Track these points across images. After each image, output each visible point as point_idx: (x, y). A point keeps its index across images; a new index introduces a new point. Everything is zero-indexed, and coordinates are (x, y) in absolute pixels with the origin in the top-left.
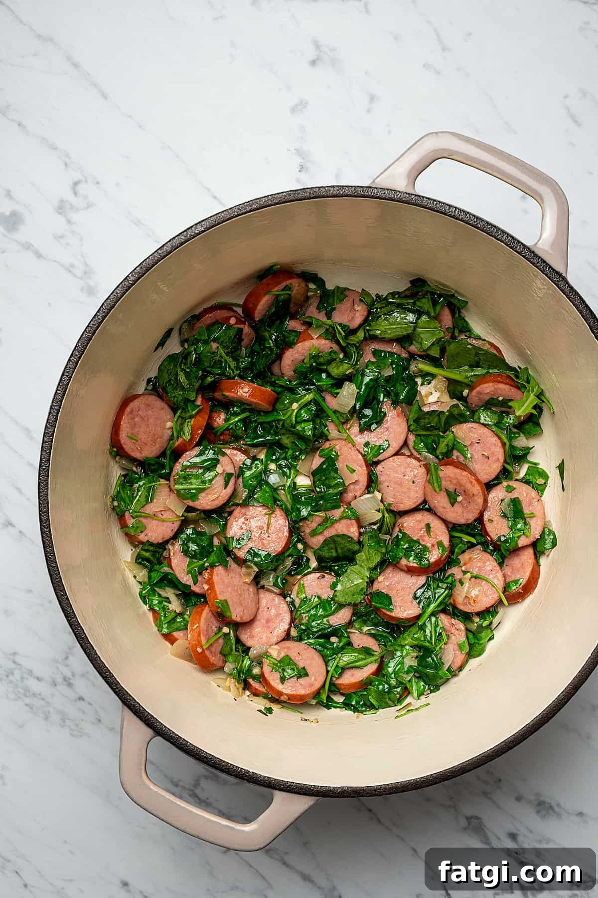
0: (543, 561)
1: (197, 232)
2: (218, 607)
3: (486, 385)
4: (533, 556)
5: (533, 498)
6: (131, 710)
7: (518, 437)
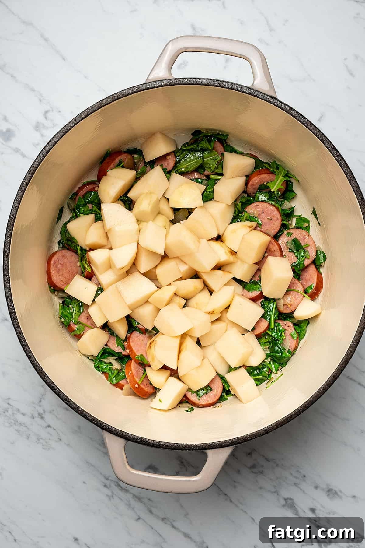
0: (322, 270)
1: (54, 142)
2: (139, 360)
3: (254, 179)
4: (315, 269)
5: (305, 236)
6: (108, 431)
7: (284, 203)
